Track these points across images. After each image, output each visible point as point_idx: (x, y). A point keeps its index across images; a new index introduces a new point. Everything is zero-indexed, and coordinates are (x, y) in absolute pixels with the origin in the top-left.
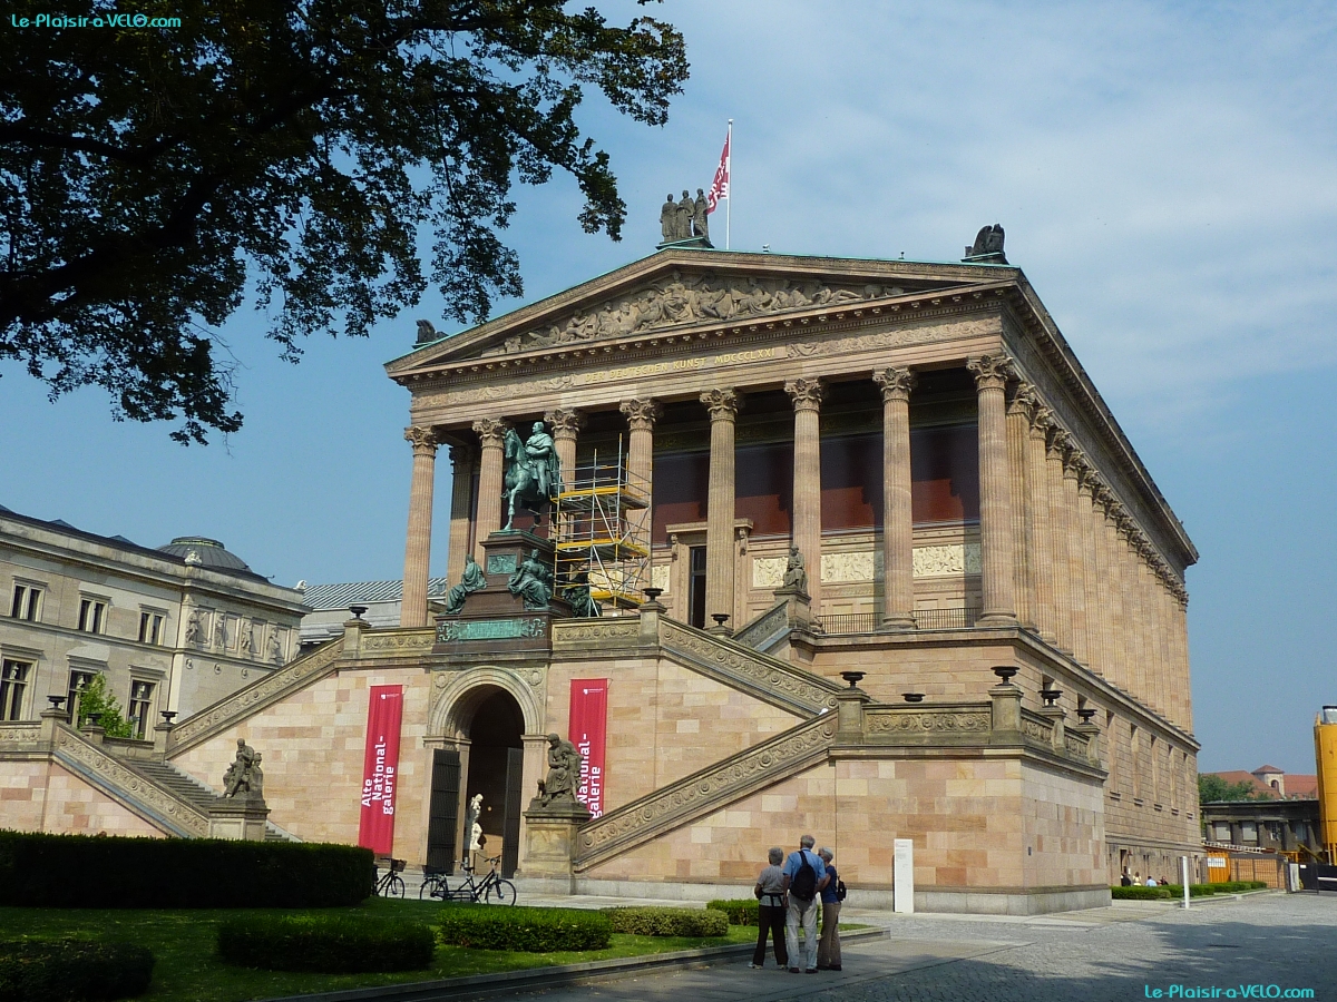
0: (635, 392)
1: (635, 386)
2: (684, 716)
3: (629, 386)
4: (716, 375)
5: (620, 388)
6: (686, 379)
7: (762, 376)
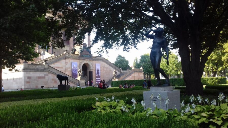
2: (105, 68)
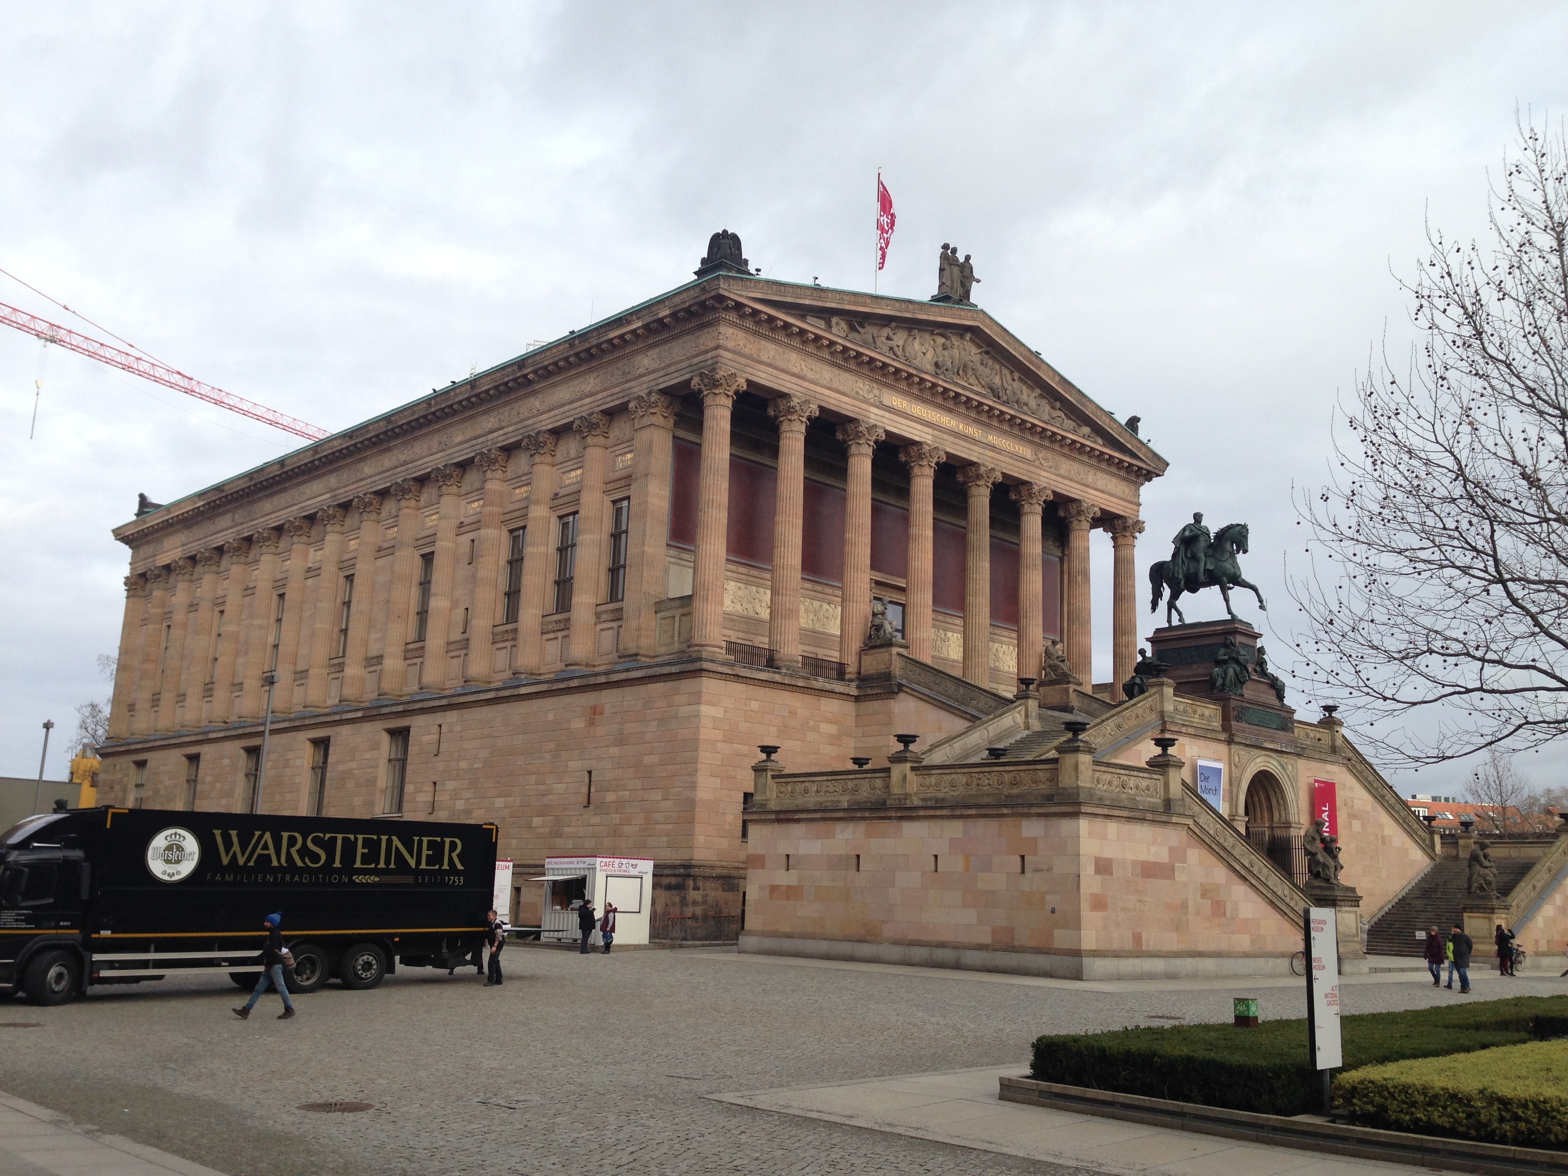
0: (929, 437)
1: (930, 431)
3: (926, 429)
4: (988, 453)
5: (919, 427)
6: (968, 445)
7: (1017, 469)
